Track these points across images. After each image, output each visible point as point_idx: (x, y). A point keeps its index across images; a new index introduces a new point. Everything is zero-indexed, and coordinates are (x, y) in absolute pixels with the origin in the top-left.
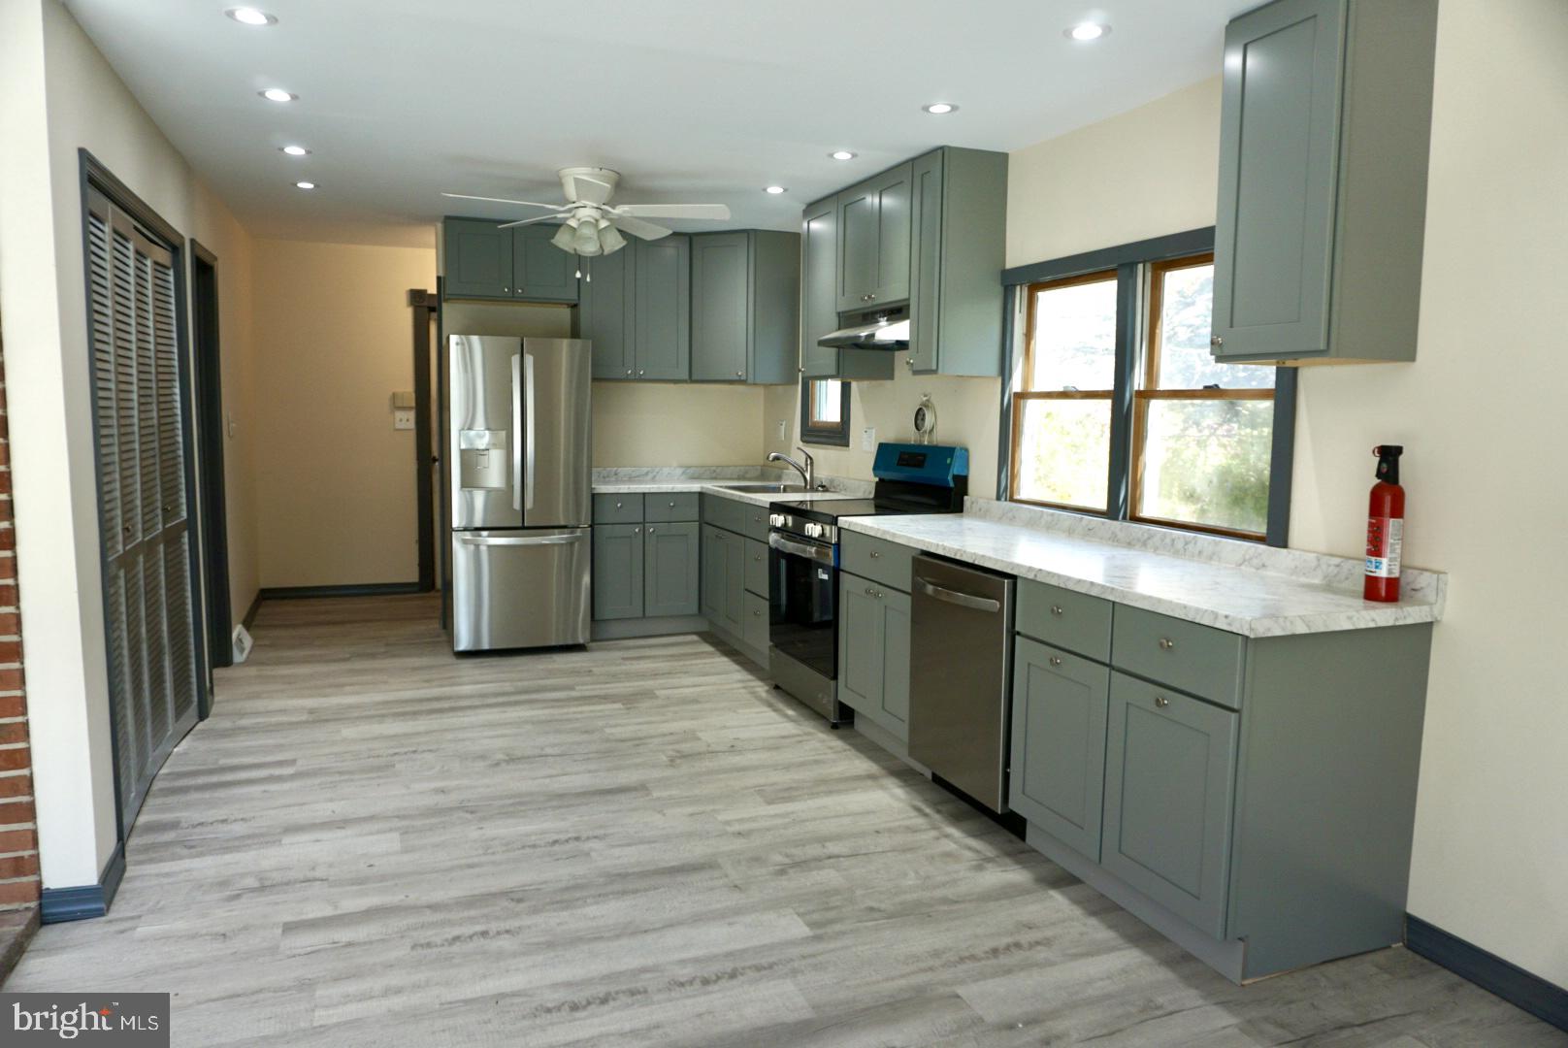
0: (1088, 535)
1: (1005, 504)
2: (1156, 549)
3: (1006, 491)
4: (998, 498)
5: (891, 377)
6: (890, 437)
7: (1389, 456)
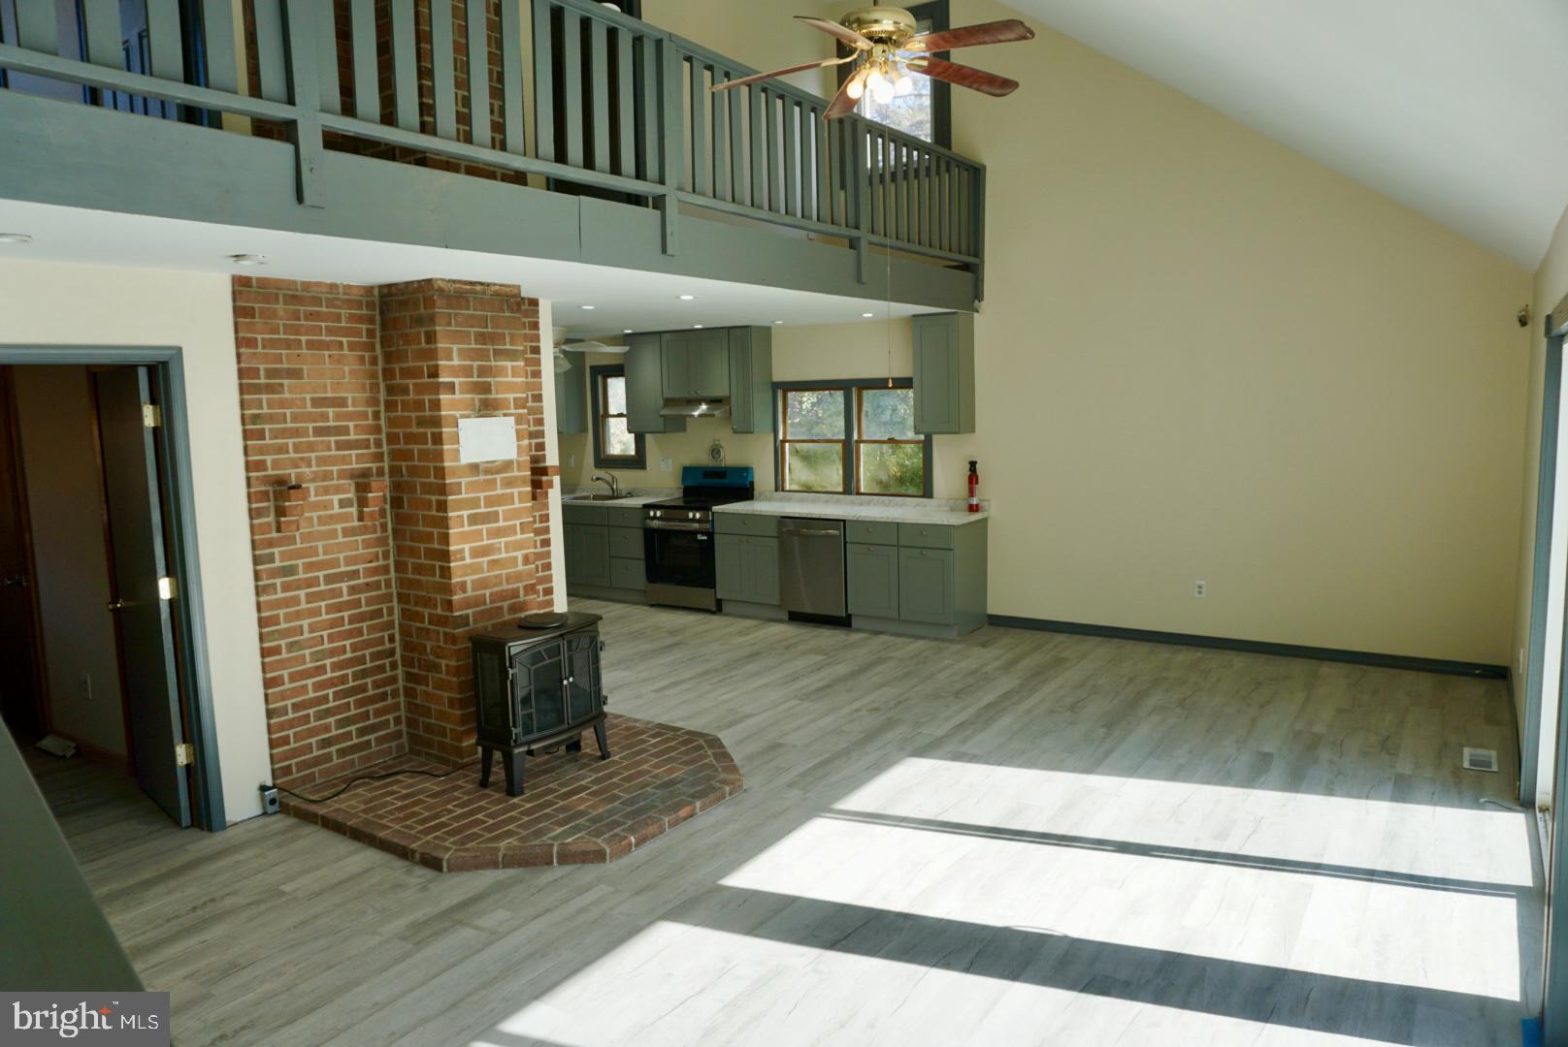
0: (838, 501)
1: (780, 494)
2: (875, 505)
3: (779, 486)
4: (776, 490)
5: (685, 430)
6: (688, 462)
7: (973, 464)
